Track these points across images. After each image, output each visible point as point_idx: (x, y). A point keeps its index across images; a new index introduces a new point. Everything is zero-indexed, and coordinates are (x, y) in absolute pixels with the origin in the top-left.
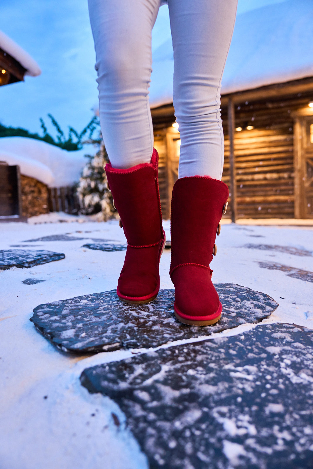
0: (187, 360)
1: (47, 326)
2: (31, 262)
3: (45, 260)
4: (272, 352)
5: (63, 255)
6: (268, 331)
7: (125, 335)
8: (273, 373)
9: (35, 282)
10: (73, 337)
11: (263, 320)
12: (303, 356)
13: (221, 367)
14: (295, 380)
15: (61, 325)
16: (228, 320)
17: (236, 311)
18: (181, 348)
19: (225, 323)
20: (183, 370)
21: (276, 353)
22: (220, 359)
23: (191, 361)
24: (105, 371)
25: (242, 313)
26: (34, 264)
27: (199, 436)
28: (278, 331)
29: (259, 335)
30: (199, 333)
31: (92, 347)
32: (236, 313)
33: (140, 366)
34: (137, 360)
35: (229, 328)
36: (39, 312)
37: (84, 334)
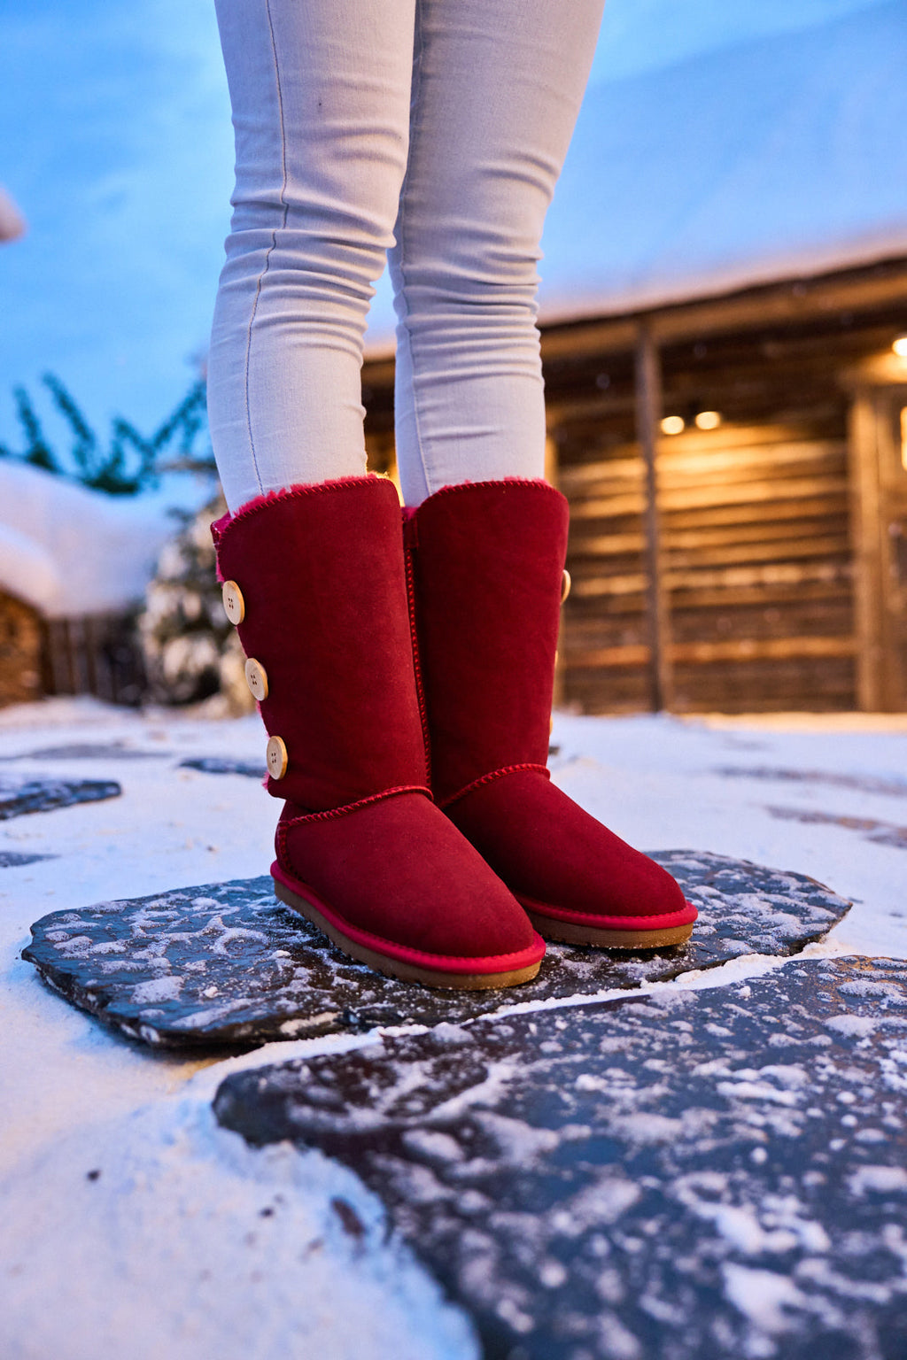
0: (569, 1050)
1: (82, 967)
2: (8, 805)
3: (54, 800)
4: (848, 1032)
5: (115, 785)
6: (825, 976)
8: (859, 1085)
9: (24, 859)
10: (178, 999)
11: (807, 948)
13: (684, 1069)
15: (134, 965)
16: (690, 946)
17: (714, 921)
18: (545, 1020)
19: (684, 953)
20: (563, 1076)
21: (863, 1034)
22: (678, 1050)
23: (583, 1053)
24: (297, 1081)
25: (735, 926)
26: (19, 810)
27: (639, 1255)
28: (859, 975)
29: (798, 986)
30: (600, 982)
31: (246, 1023)
32: (716, 926)
33: (416, 1065)
34: (401, 1052)
35: (697, 969)
36: (53, 931)
37: (214, 989)
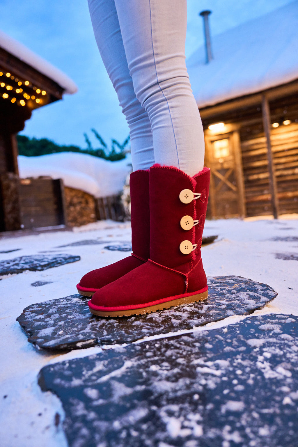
0: (155, 355)
1: (29, 324)
2: (45, 266)
3: (59, 263)
4: (253, 345)
5: (79, 257)
6: (256, 323)
7: (103, 331)
8: (246, 367)
9: (43, 284)
11: (255, 312)
12: (288, 349)
13: (189, 361)
14: (269, 374)
15: (43, 323)
16: (215, 313)
18: (153, 343)
19: (212, 316)
20: (146, 366)
21: (258, 346)
22: (191, 354)
23: (158, 356)
24: (63, 369)
25: (233, 305)
26: (48, 267)
27: (136, 437)
28: (268, 322)
29: (246, 327)
30: (180, 327)
31: (65, 344)
32: (227, 305)
33: (102, 362)
34: (101, 357)
35: (213, 321)
36: (28, 311)
37: (62, 331)
